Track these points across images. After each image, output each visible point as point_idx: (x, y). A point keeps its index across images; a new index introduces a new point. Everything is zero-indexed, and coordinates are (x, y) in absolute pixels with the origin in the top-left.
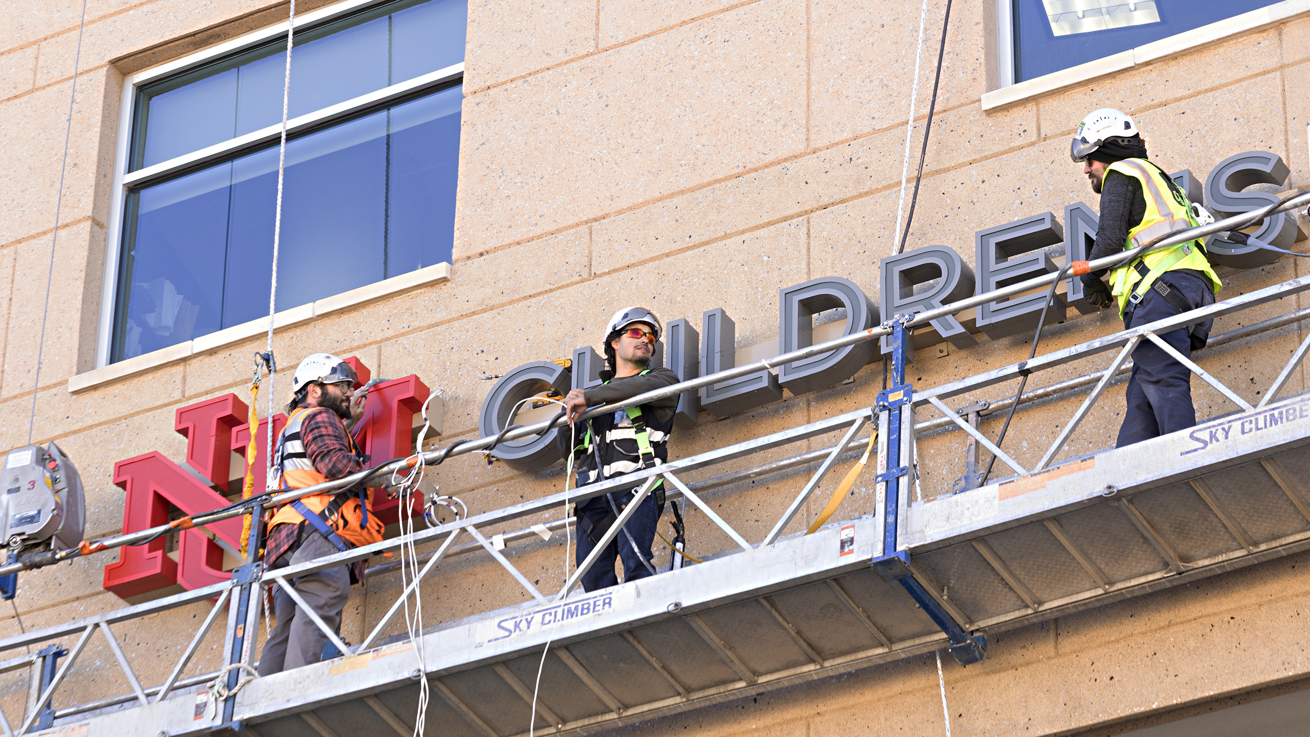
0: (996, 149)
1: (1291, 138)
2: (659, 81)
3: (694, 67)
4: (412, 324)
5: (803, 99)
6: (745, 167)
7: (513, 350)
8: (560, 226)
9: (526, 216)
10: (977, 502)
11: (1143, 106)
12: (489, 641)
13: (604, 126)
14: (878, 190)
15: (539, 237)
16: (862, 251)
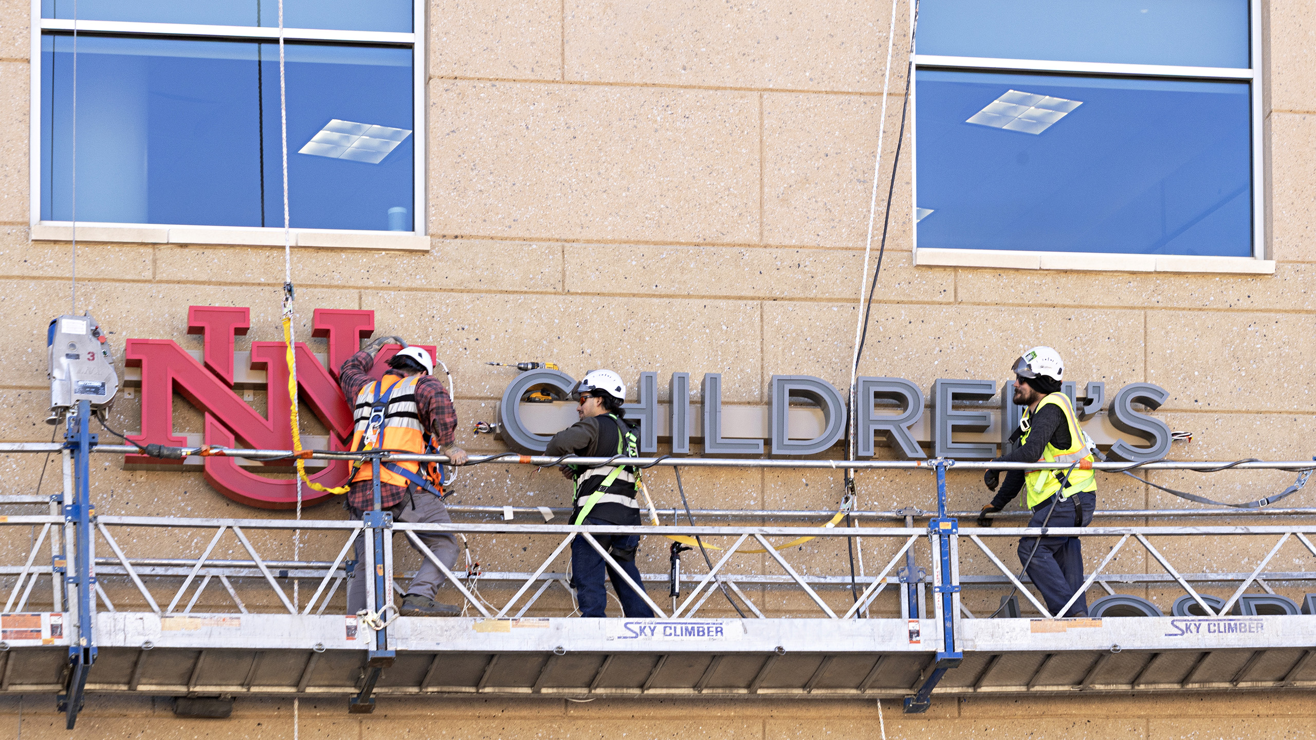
0: (921, 298)
1: (1149, 368)
2: (624, 132)
3: (656, 131)
4: (393, 282)
5: (756, 195)
6: (705, 240)
7: (493, 337)
8: (533, 236)
9: (500, 216)
10: (1014, 629)
11: (1039, 302)
12: (619, 638)
13: (573, 156)
14: (821, 300)
15: (512, 239)
16: (808, 348)
